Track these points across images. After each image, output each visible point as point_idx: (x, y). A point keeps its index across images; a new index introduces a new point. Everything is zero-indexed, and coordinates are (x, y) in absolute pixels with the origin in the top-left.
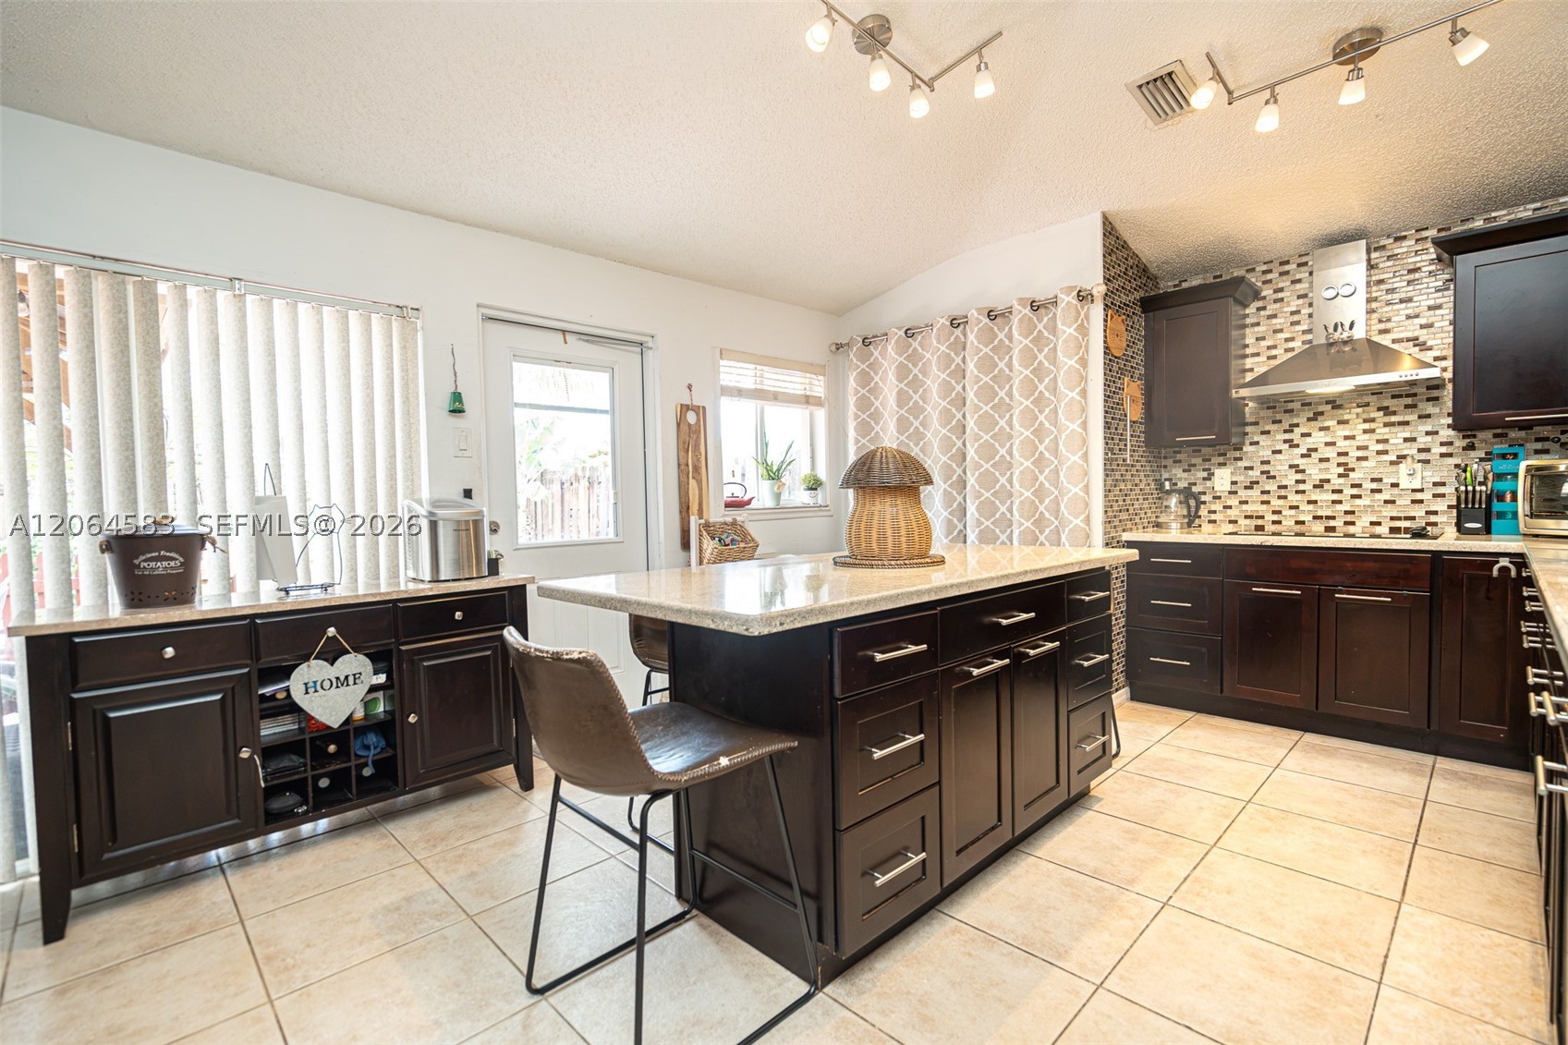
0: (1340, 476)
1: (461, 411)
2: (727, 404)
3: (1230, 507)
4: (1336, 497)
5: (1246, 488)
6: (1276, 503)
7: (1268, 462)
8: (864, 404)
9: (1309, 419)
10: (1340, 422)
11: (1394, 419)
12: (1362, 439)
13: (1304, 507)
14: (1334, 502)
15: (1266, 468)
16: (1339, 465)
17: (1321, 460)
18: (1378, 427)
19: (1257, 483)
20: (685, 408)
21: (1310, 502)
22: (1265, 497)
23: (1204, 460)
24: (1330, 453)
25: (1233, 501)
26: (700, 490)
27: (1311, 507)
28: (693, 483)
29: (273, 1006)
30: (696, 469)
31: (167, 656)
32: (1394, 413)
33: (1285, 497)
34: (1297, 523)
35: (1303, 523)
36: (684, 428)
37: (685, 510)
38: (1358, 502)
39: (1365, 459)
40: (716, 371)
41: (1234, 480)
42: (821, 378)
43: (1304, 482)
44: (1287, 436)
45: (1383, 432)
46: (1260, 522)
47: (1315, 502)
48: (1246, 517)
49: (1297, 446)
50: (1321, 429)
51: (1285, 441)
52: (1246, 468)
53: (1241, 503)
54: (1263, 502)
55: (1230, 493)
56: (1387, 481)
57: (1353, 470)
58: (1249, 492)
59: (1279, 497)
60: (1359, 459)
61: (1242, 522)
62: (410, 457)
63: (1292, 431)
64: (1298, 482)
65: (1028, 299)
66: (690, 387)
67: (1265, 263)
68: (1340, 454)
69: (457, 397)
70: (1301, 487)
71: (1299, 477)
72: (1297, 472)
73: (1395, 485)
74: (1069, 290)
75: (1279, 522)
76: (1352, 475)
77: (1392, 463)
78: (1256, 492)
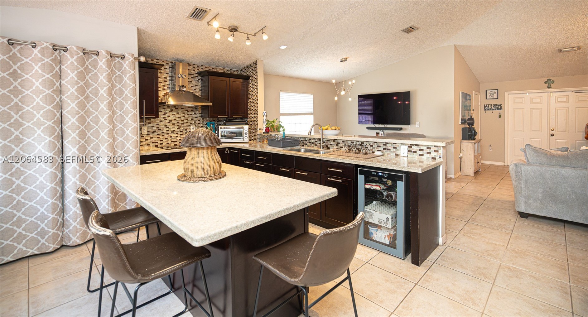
0: (178, 129)
3: (147, 140)
4: (177, 135)
5: (152, 133)
6: (161, 138)
7: (159, 124)
9: (170, 112)
10: (177, 113)
11: (188, 113)
12: (182, 118)
13: (169, 139)
14: (177, 137)
15: (158, 126)
16: (177, 126)
17: (173, 124)
19: (156, 131)
21: (170, 137)
22: (158, 136)
24: (175, 122)
25: (148, 138)
27: (171, 139)
32: (189, 112)
33: (164, 136)
34: (167, 143)
35: (169, 143)
38: (182, 136)
39: (183, 124)
41: (148, 130)
43: (168, 131)
44: (163, 116)
45: (187, 116)
46: (156, 144)
47: (172, 137)
48: (152, 143)
49: (167, 119)
50: (173, 115)
51: (163, 118)
52: (152, 126)
53: (151, 138)
54: (157, 138)
55: (147, 135)
56: (188, 130)
57: (180, 127)
58: (153, 134)
59: (162, 136)
60: (182, 124)
61: (151, 145)
63: (165, 115)
64: (167, 131)
68: (177, 122)
70: (168, 132)
71: (167, 129)
72: (167, 128)
73: (190, 131)
75: (162, 144)
76: (181, 129)
77: (189, 125)
78: (155, 135)
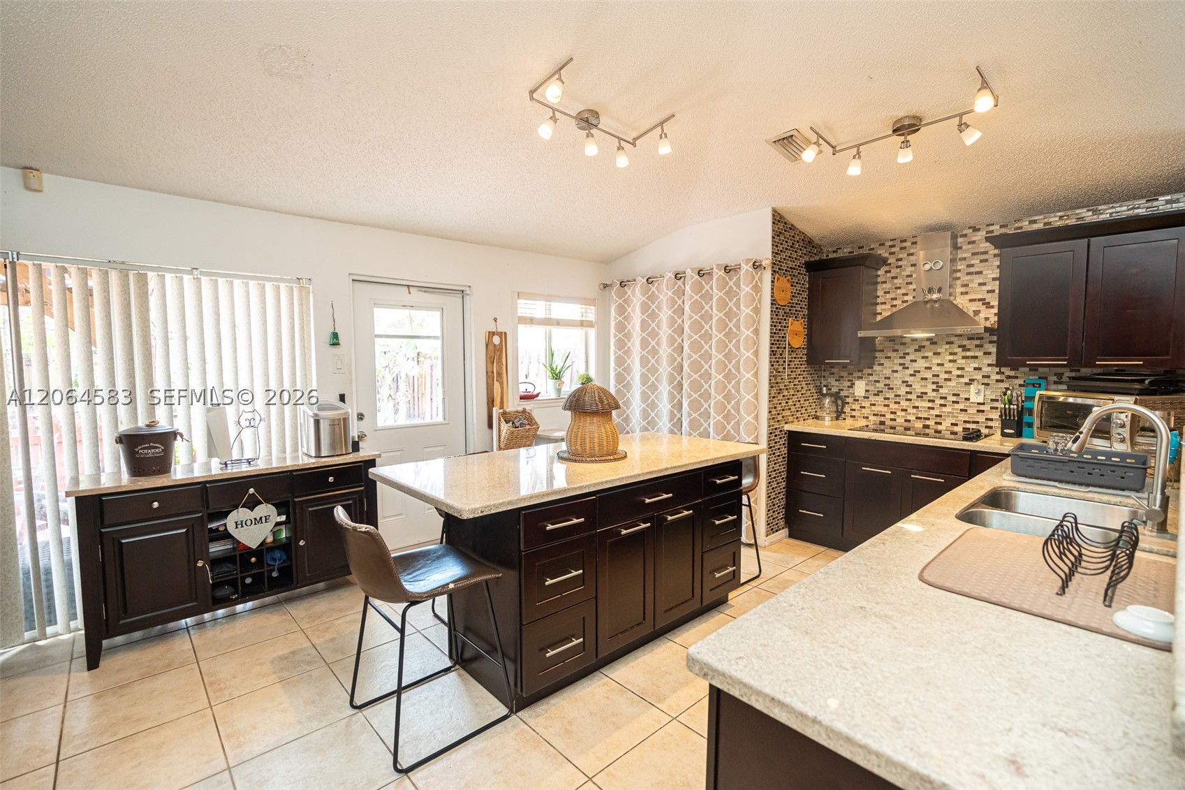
0: (934, 390)
1: (338, 344)
2: (522, 329)
3: (864, 407)
4: (930, 405)
5: (875, 395)
6: (893, 406)
7: (889, 378)
8: (621, 327)
9: (916, 350)
10: (934, 354)
11: (969, 354)
12: (948, 366)
13: (910, 410)
14: (929, 408)
15: (887, 382)
16: (933, 383)
17: (922, 379)
18: (959, 359)
19: (882, 392)
20: (492, 334)
21: (914, 407)
22: (886, 402)
23: (849, 374)
24: (928, 375)
25: (866, 404)
26: (502, 388)
27: (914, 411)
28: (497, 385)
29: (212, 709)
30: (499, 374)
31: (155, 507)
32: (969, 350)
33: (899, 403)
34: (906, 421)
35: (909, 421)
36: (491, 347)
37: (491, 403)
38: (944, 409)
39: (950, 380)
40: (514, 308)
41: (867, 389)
42: (593, 307)
43: (911, 393)
44: (902, 361)
45: (961, 362)
46: (882, 419)
47: (917, 407)
48: (874, 415)
49: (908, 368)
50: (923, 357)
51: (900, 364)
52: (875, 381)
53: (871, 405)
54: (885, 405)
55: (865, 397)
56: (963, 396)
57: (942, 387)
58: (877, 398)
59: (896, 403)
60: (946, 380)
61: (872, 418)
62: (305, 374)
63: (905, 358)
64: (907, 393)
65: (723, 265)
66: (495, 320)
67: (891, 240)
68: (934, 376)
69: (335, 335)
70: (909, 396)
71: (908, 389)
72: (907, 386)
73: (968, 399)
74: (748, 261)
75: (895, 420)
76: (941, 390)
77: (966, 384)
78: (880, 399)
